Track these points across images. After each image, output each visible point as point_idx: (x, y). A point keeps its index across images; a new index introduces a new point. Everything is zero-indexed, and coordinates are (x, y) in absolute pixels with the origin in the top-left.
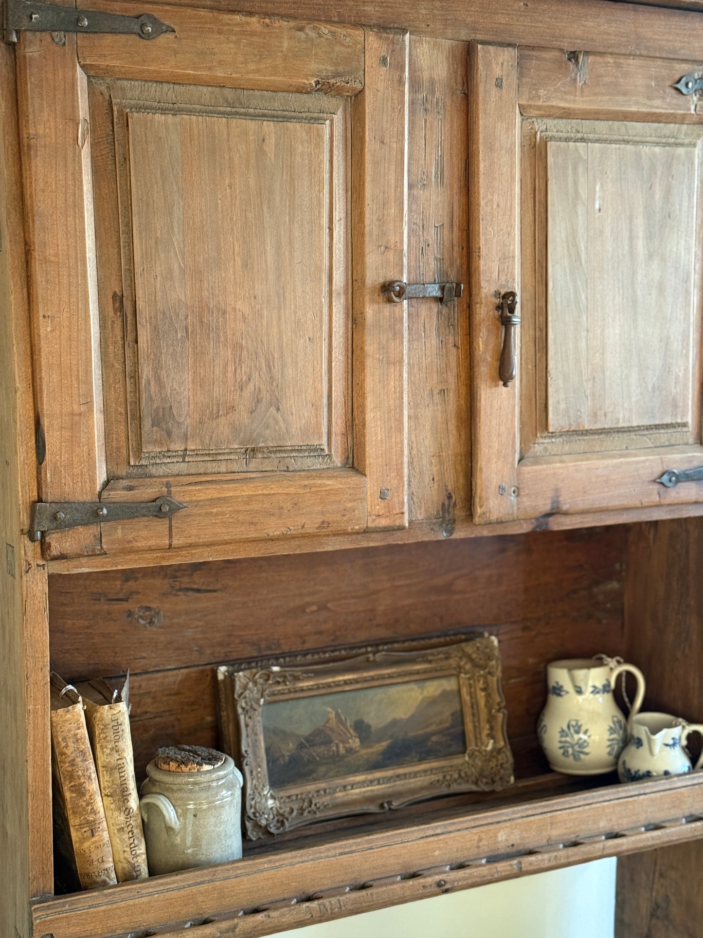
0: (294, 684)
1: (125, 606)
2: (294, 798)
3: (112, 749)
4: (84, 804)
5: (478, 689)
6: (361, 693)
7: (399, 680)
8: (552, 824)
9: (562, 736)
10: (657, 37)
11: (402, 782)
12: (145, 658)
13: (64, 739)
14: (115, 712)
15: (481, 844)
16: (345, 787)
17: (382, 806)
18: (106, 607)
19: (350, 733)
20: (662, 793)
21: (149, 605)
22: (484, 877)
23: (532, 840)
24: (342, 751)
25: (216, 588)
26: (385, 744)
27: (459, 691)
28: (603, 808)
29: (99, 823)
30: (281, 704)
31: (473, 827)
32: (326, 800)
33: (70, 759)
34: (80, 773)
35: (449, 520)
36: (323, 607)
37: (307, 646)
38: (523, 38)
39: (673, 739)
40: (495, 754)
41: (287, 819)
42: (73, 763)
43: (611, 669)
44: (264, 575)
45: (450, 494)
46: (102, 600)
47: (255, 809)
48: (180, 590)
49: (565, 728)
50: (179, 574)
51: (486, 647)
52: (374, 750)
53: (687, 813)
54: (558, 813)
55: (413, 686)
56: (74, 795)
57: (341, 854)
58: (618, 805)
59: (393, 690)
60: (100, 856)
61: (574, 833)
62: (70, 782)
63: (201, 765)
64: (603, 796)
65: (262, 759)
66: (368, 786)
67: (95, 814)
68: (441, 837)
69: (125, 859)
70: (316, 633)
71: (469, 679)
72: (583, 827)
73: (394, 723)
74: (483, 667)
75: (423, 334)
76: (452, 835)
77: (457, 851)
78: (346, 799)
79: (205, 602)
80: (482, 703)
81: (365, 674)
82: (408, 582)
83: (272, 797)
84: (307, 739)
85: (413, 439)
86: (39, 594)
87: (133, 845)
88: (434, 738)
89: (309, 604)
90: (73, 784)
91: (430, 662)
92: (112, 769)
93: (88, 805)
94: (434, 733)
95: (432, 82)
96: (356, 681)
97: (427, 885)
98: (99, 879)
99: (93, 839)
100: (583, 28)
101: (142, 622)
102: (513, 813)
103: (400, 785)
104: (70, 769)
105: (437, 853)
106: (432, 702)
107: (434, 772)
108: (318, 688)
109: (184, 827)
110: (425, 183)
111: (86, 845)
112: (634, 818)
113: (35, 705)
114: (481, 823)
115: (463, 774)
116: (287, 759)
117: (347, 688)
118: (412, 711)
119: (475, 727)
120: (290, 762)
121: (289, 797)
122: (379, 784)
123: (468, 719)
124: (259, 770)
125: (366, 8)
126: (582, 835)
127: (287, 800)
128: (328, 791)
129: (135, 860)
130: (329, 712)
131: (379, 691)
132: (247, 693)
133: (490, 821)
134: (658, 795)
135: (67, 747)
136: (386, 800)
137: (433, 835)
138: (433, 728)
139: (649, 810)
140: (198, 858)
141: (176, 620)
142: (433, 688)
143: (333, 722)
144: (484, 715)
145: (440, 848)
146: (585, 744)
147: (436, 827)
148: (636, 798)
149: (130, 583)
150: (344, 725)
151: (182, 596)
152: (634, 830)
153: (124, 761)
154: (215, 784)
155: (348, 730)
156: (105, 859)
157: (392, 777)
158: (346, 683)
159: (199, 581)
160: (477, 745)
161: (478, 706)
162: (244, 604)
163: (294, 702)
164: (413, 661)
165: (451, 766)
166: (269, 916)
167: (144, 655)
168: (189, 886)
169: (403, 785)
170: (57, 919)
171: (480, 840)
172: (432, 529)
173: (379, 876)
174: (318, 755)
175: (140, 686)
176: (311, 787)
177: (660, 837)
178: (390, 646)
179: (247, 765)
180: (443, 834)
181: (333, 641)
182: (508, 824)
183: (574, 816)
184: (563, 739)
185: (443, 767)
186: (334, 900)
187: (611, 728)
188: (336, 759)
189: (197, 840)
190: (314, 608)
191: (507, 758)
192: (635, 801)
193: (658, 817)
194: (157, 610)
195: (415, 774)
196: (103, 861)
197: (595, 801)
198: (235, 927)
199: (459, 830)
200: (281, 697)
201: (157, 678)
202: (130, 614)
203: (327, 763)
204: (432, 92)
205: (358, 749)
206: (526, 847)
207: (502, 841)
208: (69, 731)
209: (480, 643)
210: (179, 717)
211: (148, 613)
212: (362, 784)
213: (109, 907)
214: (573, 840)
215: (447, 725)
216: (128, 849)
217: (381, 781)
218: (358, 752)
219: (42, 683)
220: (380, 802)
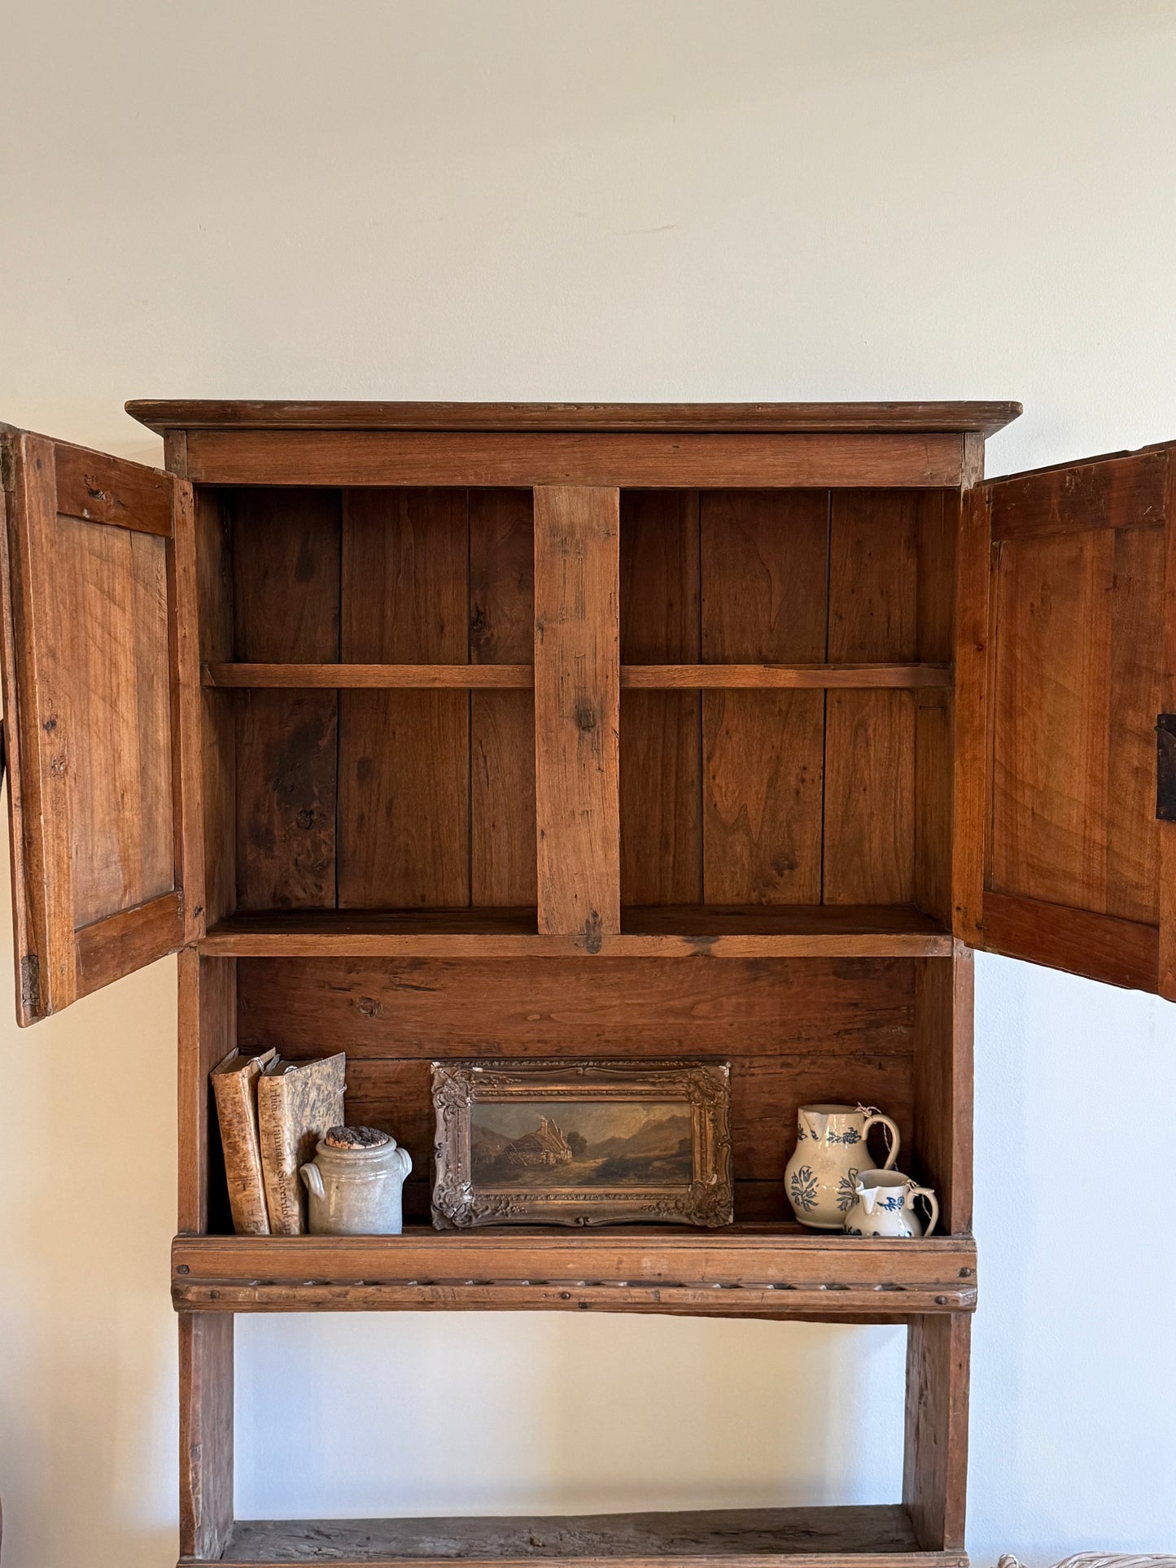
0: (503, 1088)
1: (347, 994)
2: (492, 1198)
3: (270, 1116)
4: (238, 1160)
5: (707, 1119)
6: (579, 1107)
7: (620, 1099)
8: (707, 1261)
9: (793, 1182)
10: (836, 463)
11: (609, 1201)
12: (366, 1045)
13: (224, 1100)
14: (274, 1084)
15: (621, 1266)
16: (547, 1196)
17: (577, 1221)
18: (330, 995)
19: (562, 1144)
20: (850, 1252)
21: (369, 996)
22: (615, 1298)
23: (682, 1273)
24: (552, 1161)
25: (434, 987)
26: (600, 1161)
27: (690, 1119)
28: (773, 1255)
29: (251, 1180)
30: (493, 1105)
31: (613, 1248)
32: (524, 1205)
33: (228, 1119)
34: (236, 1132)
35: (594, 938)
36: (546, 1017)
37: (530, 1053)
38: (673, 478)
39: (889, 1199)
40: (716, 1189)
41: (477, 1216)
42: (230, 1124)
43: (866, 1118)
44: (484, 979)
45: (595, 912)
46: (327, 987)
47: (444, 1200)
48: (400, 985)
49: (797, 1175)
50: (399, 970)
51: (714, 1077)
52: (586, 1165)
53: (885, 1280)
54: (715, 1250)
55: (638, 1106)
56: (230, 1151)
57: (466, 1248)
58: (791, 1254)
59: (615, 1108)
60: (250, 1209)
61: (736, 1276)
62: (228, 1139)
63: (351, 1143)
64: (774, 1242)
65: (466, 1155)
66: (573, 1199)
67: (248, 1171)
68: (576, 1251)
69: (277, 1216)
70: (539, 1042)
71: (700, 1107)
72: (747, 1271)
73: (613, 1141)
74: (712, 1098)
75: (563, 758)
76: (588, 1251)
77: (594, 1268)
78: (546, 1207)
79: (424, 999)
80: (710, 1134)
81: (580, 1088)
82: (641, 1001)
83: (471, 1194)
84: (516, 1143)
85: (554, 857)
86: (191, 971)
87: (284, 1206)
88: (657, 1164)
89: (531, 1012)
90: (230, 1141)
91: (653, 1084)
92: (269, 1134)
93: (241, 1162)
94: (658, 1158)
95: (572, 525)
96: (571, 1093)
97: (550, 1294)
98: (248, 1229)
99: (245, 1193)
100: (743, 463)
101: (363, 1011)
102: (663, 1241)
103: (607, 1204)
104: (227, 1127)
105: (570, 1266)
106: (659, 1126)
107: (648, 1197)
108: (529, 1095)
109: (329, 1197)
110: (564, 617)
111: (239, 1196)
112: (814, 1274)
113: (186, 1066)
114: (622, 1245)
115: (680, 1205)
116: (493, 1160)
117: (561, 1099)
118: (634, 1132)
119: (702, 1158)
120: (496, 1163)
121: (487, 1196)
122: (584, 1199)
123: (697, 1149)
124: (459, 1165)
125: (504, 465)
126: (745, 1279)
127: (484, 1199)
128: (528, 1197)
129: (286, 1219)
130: (542, 1120)
131: (600, 1106)
132: (446, 1089)
133: (633, 1244)
134: (845, 1253)
135: (225, 1107)
136: (584, 1216)
137: (568, 1248)
138: (656, 1153)
139: (833, 1267)
140: (339, 1227)
141: (395, 1014)
142: (661, 1113)
143: (545, 1132)
144: (710, 1148)
145: (573, 1262)
146: (814, 1194)
147: (573, 1241)
148: (815, 1252)
149: (352, 975)
150: (557, 1135)
151: (401, 992)
152: (812, 1286)
153: (280, 1128)
154: (362, 1162)
155: (560, 1141)
156: (254, 1212)
157: (600, 1195)
158: (560, 1093)
159: (418, 978)
160: (702, 1178)
161: (706, 1136)
162: (463, 1005)
163: (507, 1105)
164: (632, 1081)
165: (669, 1195)
166: (380, 1291)
167: (367, 1043)
168: (314, 1248)
169: (609, 1204)
170: (192, 1253)
171: (620, 1262)
172: (576, 944)
173: (506, 1277)
174: (525, 1161)
175: (361, 1071)
176: (513, 1191)
177: (838, 1299)
178: (614, 1063)
179: (439, 1157)
180: (579, 1248)
181: (557, 1051)
182: (653, 1251)
183: (735, 1258)
184: (794, 1185)
185: (658, 1195)
186: (447, 1289)
187: (844, 1180)
188: (545, 1168)
189: (339, 1210)
190: (537, 1017)
191: (726, 1196)
192: (815, 1255)
193: (846, 1277)
194: (377, 1002)
195: (627, 1196)
196: (252, 1214)
197: (762, 1246)
198: (347, 1293)
199: (597, 1248)
200: (490, 1099)
201: (377, 1066)
202: (352, 1003)
203: (535, 1171)
204: (572, 534)
205: (568, 1161)
206: (676, 1278)
207: (646, 1268)
208: (228, 1094)
209: (706, 1071)
210: (398, 1104)
211: (369, 1004)
212: (568, 1196)
213: (239, 1252)
214: (735, 1283)
215: (673, 1152)
216: (280, 1208)
217: (587, 1197)
218: (569, 1164)
219: (192, 1048)
220: (578, 1216)
